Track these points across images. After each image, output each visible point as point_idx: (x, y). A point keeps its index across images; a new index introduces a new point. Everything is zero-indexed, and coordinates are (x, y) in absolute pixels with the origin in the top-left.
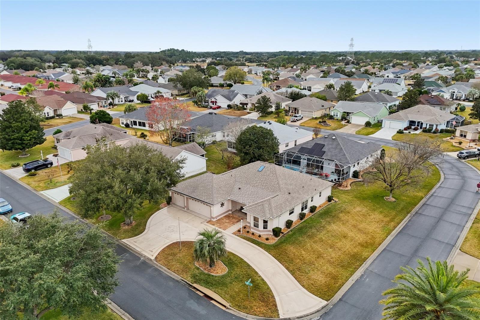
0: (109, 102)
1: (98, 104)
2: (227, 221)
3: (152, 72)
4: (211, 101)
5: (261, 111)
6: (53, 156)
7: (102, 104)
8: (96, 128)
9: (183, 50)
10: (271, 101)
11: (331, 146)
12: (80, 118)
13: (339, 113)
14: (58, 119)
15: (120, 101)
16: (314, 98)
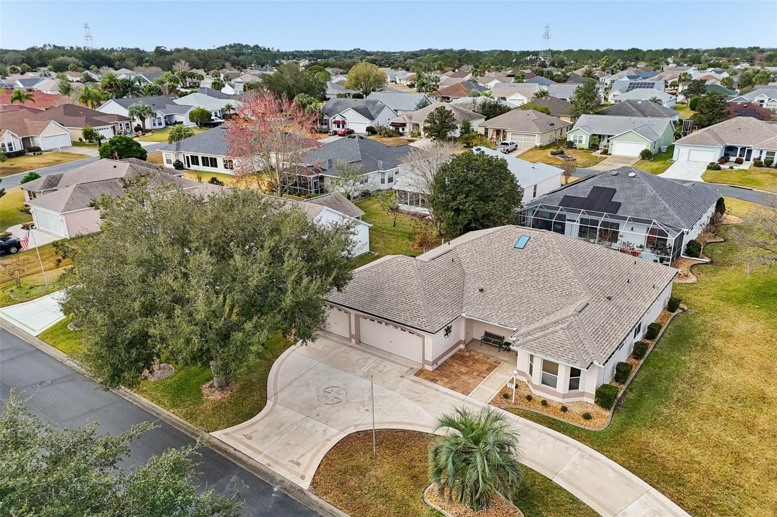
0: (135, 124)
1: (114, 128)
2: (463, 370)
3: (210, 78)
4: (333, 121)
5: (435, 136)
6: (23, 228)
7: (122, 129)
8: (115, 167)
9: (257, 46)
10: (454, 116)
11: (629, 192)
12: (77, 154)
13: (584, 137)
14: (31, 156)
15: (157, 123)
16: (530, 111)
